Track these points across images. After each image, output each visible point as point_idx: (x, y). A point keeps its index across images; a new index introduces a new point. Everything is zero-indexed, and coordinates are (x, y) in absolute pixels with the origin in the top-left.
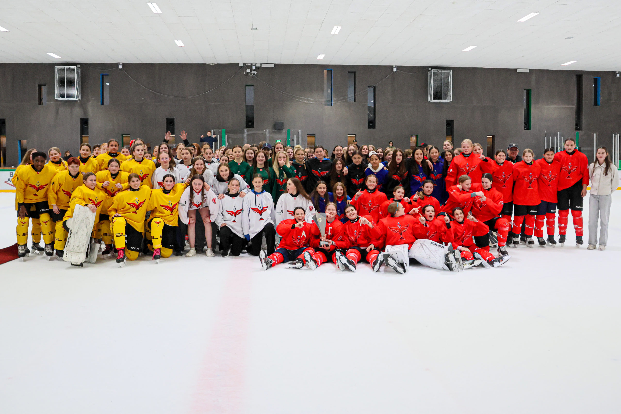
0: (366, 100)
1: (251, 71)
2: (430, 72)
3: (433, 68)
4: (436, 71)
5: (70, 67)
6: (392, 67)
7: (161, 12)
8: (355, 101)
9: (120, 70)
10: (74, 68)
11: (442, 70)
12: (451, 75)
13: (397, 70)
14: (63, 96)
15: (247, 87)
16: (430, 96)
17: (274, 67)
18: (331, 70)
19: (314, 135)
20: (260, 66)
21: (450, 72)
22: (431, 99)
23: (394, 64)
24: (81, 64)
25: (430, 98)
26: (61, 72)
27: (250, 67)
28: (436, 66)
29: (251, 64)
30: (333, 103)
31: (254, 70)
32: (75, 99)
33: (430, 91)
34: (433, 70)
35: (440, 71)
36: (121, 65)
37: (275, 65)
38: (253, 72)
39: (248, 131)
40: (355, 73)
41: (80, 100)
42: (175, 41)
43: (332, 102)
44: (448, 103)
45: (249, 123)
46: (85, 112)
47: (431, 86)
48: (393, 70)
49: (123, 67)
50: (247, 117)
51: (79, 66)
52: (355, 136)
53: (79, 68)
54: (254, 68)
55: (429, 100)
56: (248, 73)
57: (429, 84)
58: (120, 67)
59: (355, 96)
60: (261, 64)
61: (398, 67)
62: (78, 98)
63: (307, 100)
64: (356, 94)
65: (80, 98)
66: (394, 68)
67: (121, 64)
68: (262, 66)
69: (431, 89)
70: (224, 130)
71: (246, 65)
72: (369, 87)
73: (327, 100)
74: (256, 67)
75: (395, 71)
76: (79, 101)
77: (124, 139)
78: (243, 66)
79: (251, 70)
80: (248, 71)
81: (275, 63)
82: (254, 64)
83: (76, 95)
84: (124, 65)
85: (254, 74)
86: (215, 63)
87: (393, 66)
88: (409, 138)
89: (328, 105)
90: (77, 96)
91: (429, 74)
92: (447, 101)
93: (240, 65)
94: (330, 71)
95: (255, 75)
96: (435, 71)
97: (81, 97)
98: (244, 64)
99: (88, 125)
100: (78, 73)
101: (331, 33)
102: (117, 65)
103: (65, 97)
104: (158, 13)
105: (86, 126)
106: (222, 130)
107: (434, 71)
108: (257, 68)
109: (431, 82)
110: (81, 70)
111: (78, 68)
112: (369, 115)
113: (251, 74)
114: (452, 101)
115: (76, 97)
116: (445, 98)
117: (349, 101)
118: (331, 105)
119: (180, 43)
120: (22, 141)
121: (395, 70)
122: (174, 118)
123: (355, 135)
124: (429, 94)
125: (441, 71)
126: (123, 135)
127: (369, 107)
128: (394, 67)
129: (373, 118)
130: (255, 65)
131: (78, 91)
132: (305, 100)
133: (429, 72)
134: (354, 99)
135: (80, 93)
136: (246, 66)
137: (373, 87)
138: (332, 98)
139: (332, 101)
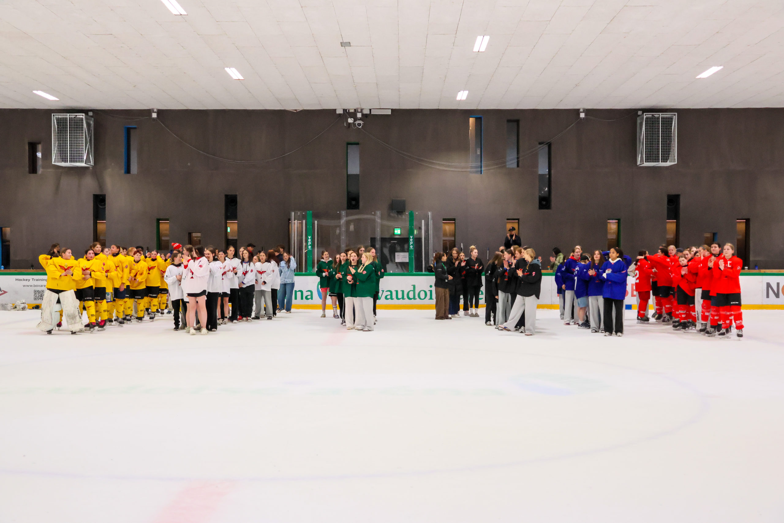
0: (535, 165)
1: (355, 121)
2: (640, 117)
3: (645, 110)
4: (651, 116)
5: (76, 116)
6: (577, 111)
7: (185, 13)
8: (518, 166)
9: (154, 119)
10: (82, 117)
11: (660, 114)
12: (675, 120)
13: (586, 115)
14: (65, 160)
15: (349, 146)
16: (640, 156)
17: (390, 114)
18: (480, 118)
19: (454, 220)
20: (368, 113)
21: (674, 116)
22: (642, 161)
23: (582, 105)
24: (94, 111)
25: (639, 160)
26: (61, 123)
27: (353, 115)
28: (649, 108)
29: (355, 110)
30: (483, 169)
31: (360, 119)
32: (83, 164)
33: (641, 148)
34: (645, 114)
35: (656, 115)
36: (155, 112)
37: (392, 110)
38: (357, 122)
39: (347, 215)
40: (517, 121)
41: (93, 167)
42: (226, 69)
43: (481, 168)
44: (671, 166)
45: (353, 202)
46: (101, 184)
47: (642, 141)
48: (579, 115)
49: (158, 115)
50: (348, 193)
51: (91, 114)
52: (518, 222)
53: (92, 117)
54: (359, 115)
55: (639, 163)
56: (350, 124)
57: (638, 136)
58: (154, 115)
59: (518, 158)
60: (370, 110)
61: (588, 112)
62: (90, 162)
63: (443, 165)
64: (521, 154)
65: (92, 163)
66: (581, 112)
67: (155, 110)
68: (372, 114)
69: (641, 144)
70: (310, 213)
71: (348, 111)
72: (540, 144)
73: (474, 164)
74: (363, 115)
75: (583, 118)
76: (91, 168)
77: (161, 226)
78: (341, 112)
79: (356, 119)
80: (350, 120)
81: (392, 108)
82: (359, 110)
83: (85, 158)
84: (160, 112)
85: (359, 124)
86: (300, 108)
87: (579, 110)
88: (605, 225)
89: (477, 172)
90: (88, 160)
91: (639, 121)
92: (668, 164)
93: (338, 112)
94: (479, 120)
95: (361, 127)
96: (649, 115)
97: (95, 162)
98: (345, 110)
99: (105, 205)
100: (88, 125)
101: (474, 51)
102: (149, 112)
103: (69, 161)
104: (181, 15)
105: (101, 205)
106: (307, 213)
107: (647, 116)
108: (365, 116)
109: (643, 134)
110: (94, 120)
111: (88, 117)
112: (541, 189)
113: (354, 124)
114: (676, 163)
115: (84, 161)
116: (665, 160)
117: (507, 167)
118: (481, 173)
119: (234, 74)
120: (3, 229)
121: (582, 115)
122: (237, 194)
123: (518, 219)
124: (638, 153)
125: (658, 116)
126: (158, 220)
127: (542, 176)
128: (581, 110)
129: (547, 193)
130: (361, 112)
131: (90, 150)
132: (439, 165)
133: (638, 118)
134: (516, 163)
135: (93, 156)
136: (347, 113)
137: (547, 144)
138: (481, 162)
139: (481, 166)
